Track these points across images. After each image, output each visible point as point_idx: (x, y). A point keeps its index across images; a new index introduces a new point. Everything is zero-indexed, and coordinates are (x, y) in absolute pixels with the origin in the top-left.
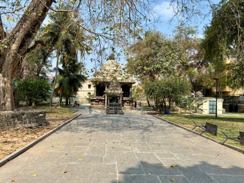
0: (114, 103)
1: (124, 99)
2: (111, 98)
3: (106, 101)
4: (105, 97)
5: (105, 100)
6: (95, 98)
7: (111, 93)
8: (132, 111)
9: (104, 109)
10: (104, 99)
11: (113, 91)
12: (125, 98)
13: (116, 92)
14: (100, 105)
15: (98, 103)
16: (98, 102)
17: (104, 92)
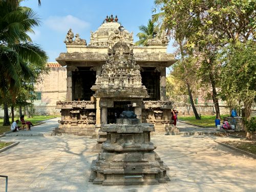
0: (123, 126)
1: (147, 106)
2: (111, 105)
3: (98, 112)
4: (95, 103)
5: (94, 111)
6: (69, 107)
7: (111, 88)
8: (171, 137)
9: (94, 136)
10: (92, 107)
11: (116, 82)
12: (149, 105)
13: (126, 83)
14: (84, 125)
15: (79, 118)
16: (78, 116)
17: (93, 88)
